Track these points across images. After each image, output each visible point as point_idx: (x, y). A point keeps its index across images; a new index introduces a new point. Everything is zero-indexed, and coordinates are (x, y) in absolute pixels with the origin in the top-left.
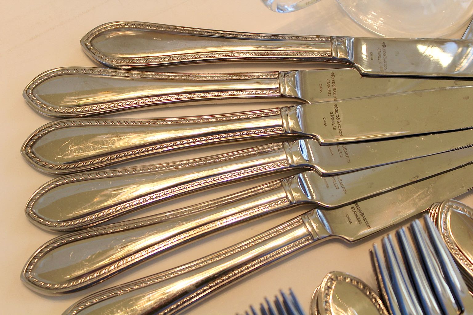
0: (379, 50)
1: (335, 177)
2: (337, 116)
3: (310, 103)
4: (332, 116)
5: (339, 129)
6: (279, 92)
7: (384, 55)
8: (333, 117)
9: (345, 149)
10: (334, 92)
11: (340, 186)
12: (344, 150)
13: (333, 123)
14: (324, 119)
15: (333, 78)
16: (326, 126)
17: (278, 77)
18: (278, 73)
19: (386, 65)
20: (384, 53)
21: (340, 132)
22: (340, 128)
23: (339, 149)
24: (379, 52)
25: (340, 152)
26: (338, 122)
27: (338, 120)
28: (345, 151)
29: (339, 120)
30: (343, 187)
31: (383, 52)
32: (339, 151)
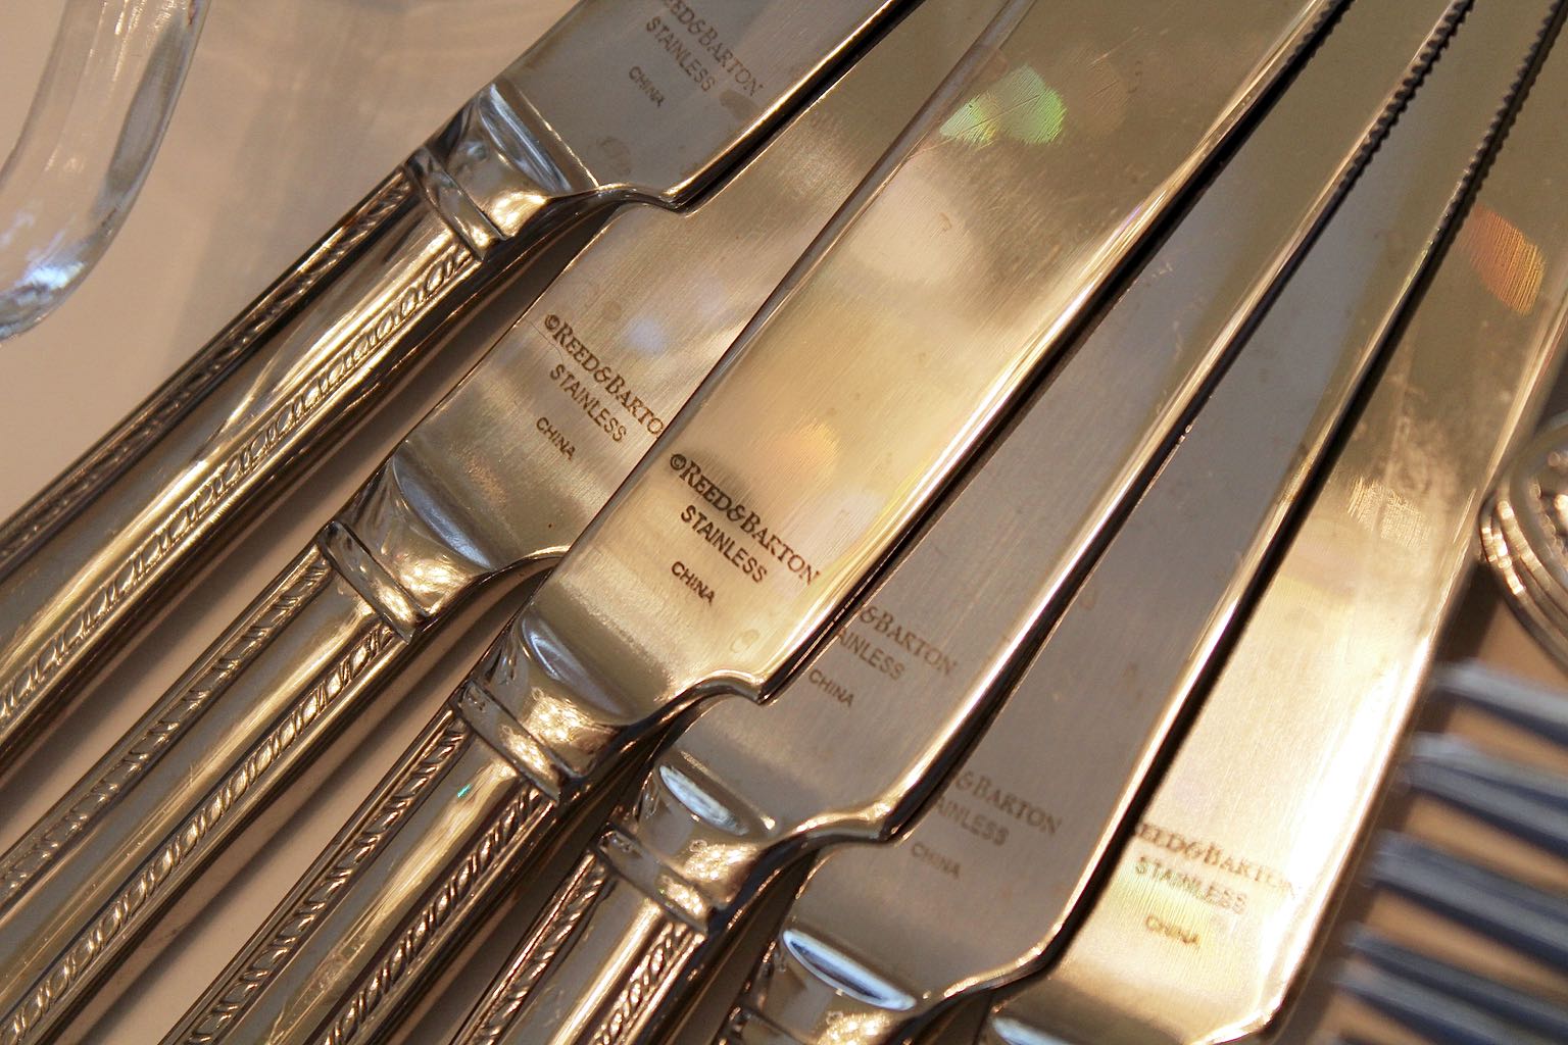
0: (659, 28)
1: (951, 793)
2: (723, 503)
3: (565, 549)
4: (700, 527)
5: (780, 558)
6: (391, 628)
7: (694, 29)
8: (711, 525)
9: (884, 623)
10: (629, 403)
11: (1001, 818)
12: (883, 626)
13: (732, 554)
14: (679, 569)
15: (568, 340)
16: (711, 597)
17: (333, 564)
18: (320, 549)
19: (738, 68)
20: (687, 17)
21: (796, 564)
22: (780, 550)
23: (858, 646)
24: (665, 34)
25: (874, 656)
26: (749, 527)
27: (740, 517)
28: (892, 627)
29: (748, 515)
30: (1016, 808)
31: (680, 18)
32: (868, 655)
